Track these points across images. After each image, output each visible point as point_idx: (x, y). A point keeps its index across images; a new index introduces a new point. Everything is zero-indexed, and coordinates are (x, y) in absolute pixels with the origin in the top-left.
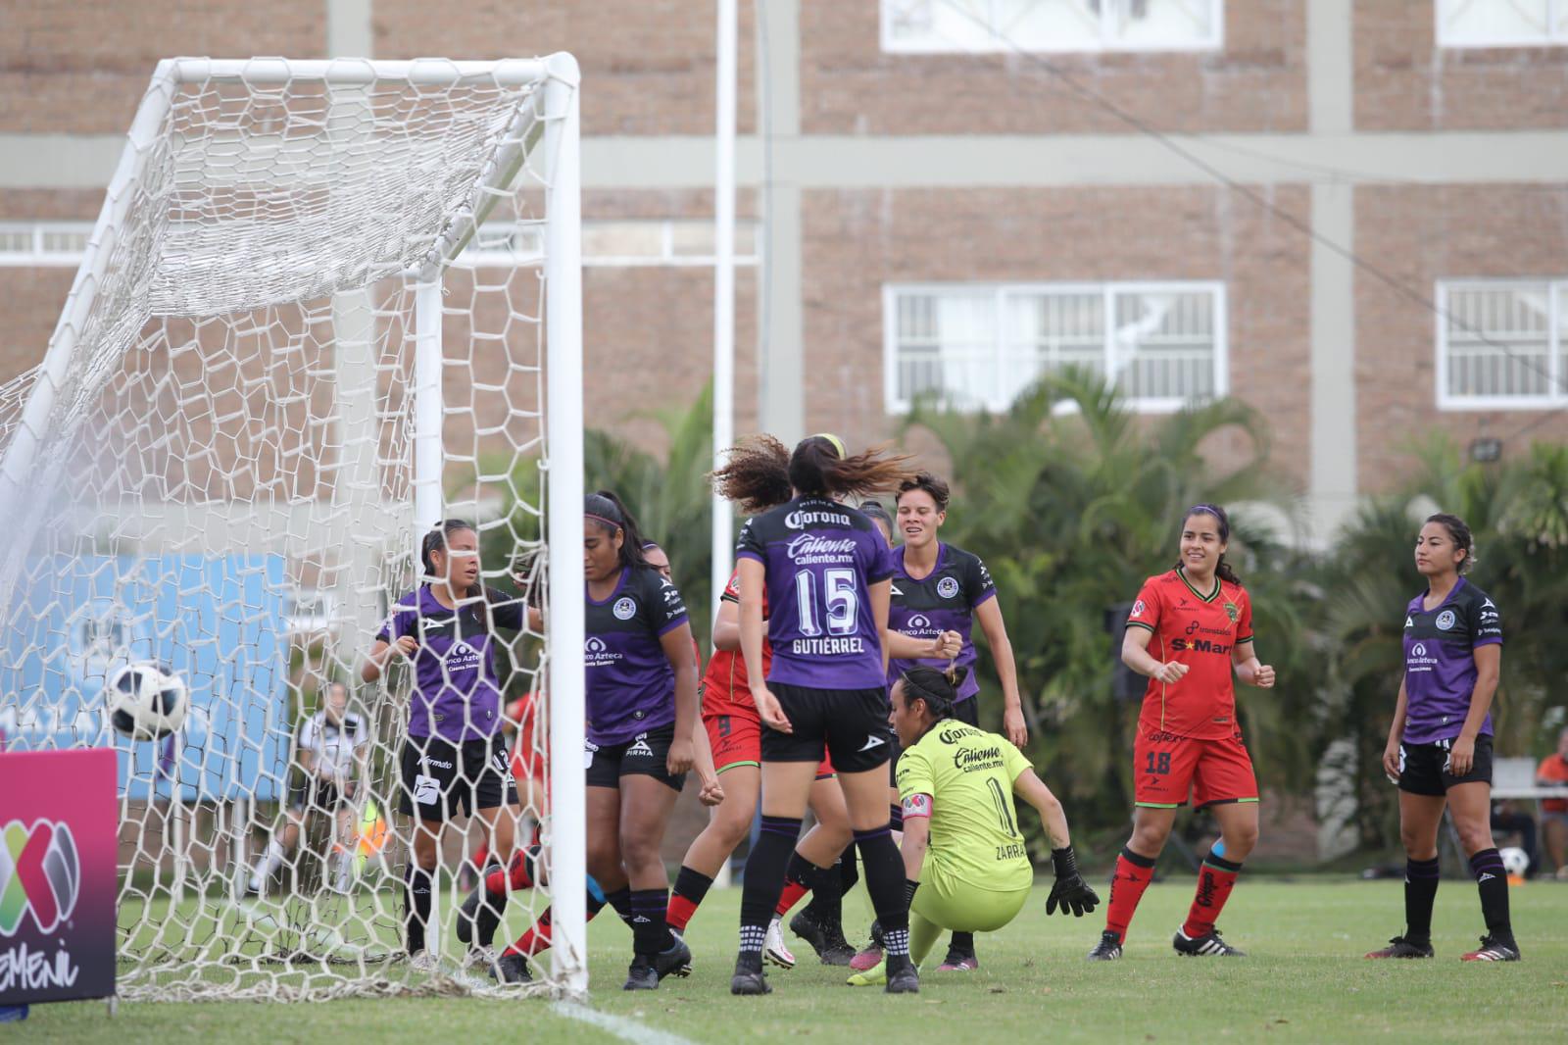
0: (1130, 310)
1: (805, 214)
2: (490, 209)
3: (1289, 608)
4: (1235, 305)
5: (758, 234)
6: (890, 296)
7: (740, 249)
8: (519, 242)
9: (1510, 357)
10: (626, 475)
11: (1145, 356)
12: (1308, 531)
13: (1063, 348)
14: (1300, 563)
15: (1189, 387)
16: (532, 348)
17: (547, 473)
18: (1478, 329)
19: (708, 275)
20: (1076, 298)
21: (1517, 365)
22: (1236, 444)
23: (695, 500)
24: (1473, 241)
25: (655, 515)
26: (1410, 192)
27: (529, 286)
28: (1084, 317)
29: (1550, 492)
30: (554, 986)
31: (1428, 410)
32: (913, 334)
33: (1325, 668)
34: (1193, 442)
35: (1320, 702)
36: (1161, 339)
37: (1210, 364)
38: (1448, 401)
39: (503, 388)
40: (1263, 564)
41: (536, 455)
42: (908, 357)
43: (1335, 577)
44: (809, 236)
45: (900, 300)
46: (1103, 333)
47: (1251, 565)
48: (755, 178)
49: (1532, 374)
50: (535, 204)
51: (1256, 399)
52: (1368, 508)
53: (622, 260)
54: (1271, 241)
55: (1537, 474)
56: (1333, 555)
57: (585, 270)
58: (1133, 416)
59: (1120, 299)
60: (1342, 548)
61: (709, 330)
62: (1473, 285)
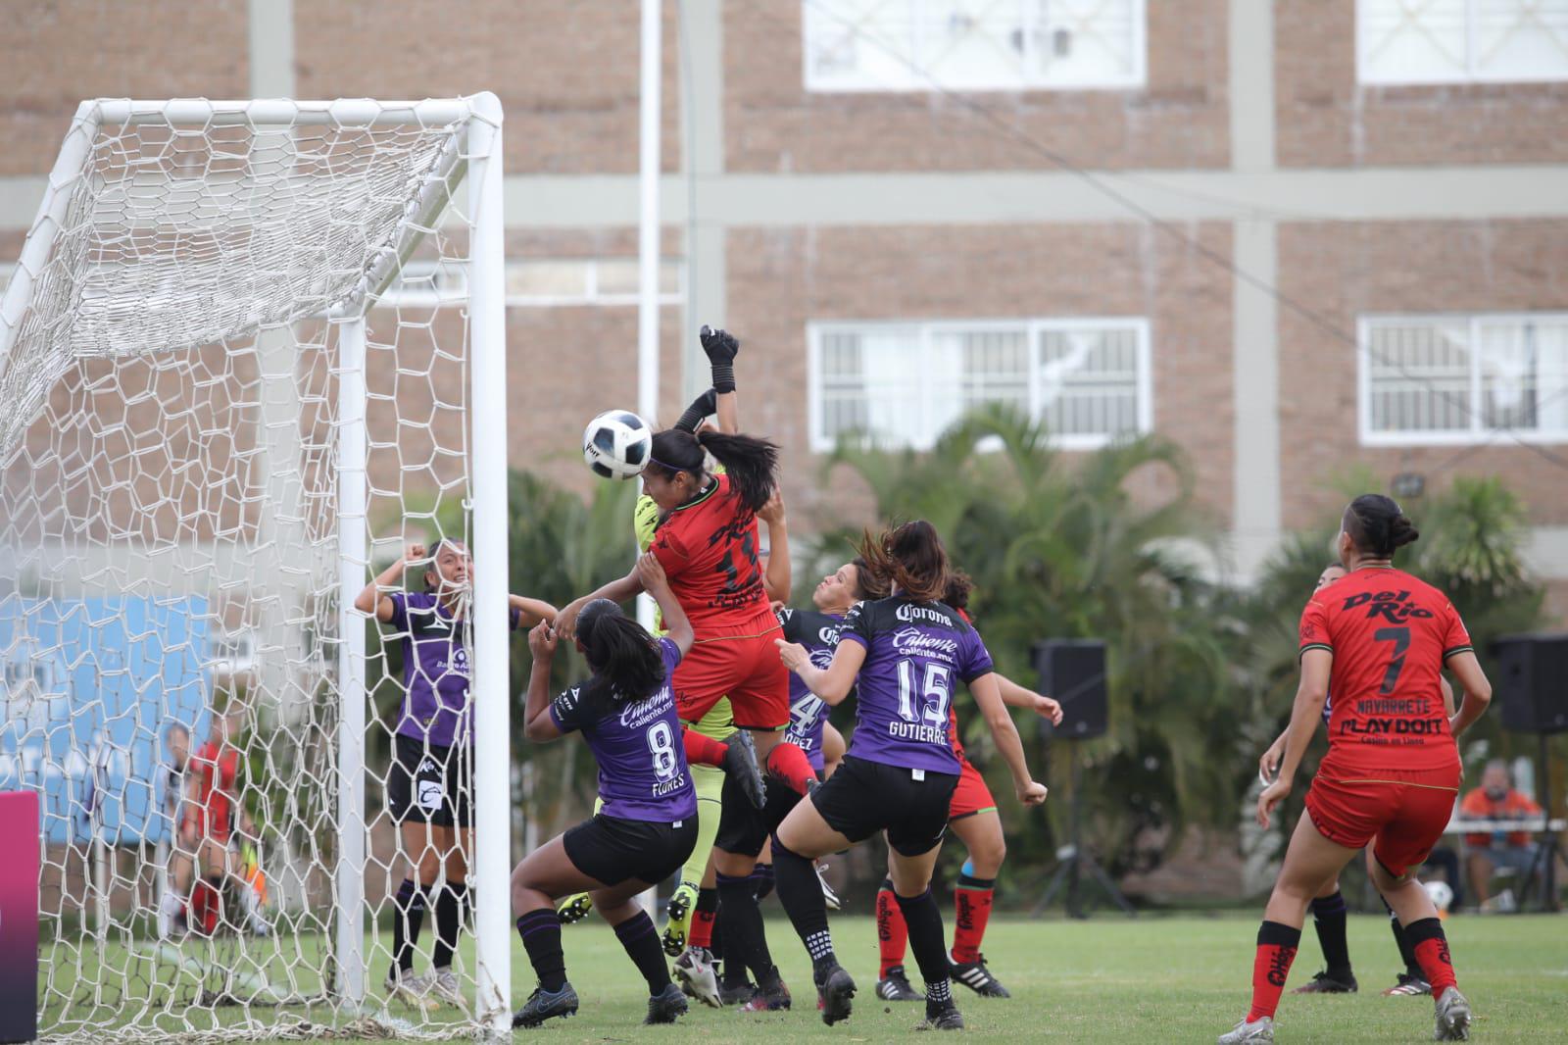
0: (1054, 347)
1: (730, 252)
2: (414, 248)
3: (1213, 644)
4: (1160, 342)
5: (683, 273)
6: (814, 334)
7: (665, 287)
8: (443, 281)
9: (1432, 393)
10: (552, 514)
11: (1069, 393)
12: (1232, 568)
13: (988, 385)
14: (1224, 599)
15: (1113, 424)
16: (457, 386)
17: (471, 513)
18: (1400, 364)
19: (632, 314)
20: (1000, 336)
21: (1439, 401)
22: (1160, 480)
23: (620, 538)
24: (1395, 278)
25: (580, 554)
26: (1333, 228)
27: (453, 325)
28: (1008, 353)
29: (1472, 527)
30: (479, 1027)
31: (1351, 446)
32: (838, 371)
33: (1249, 703)
34: (1118, 478)
35: (1244, 737)
36: (1084, 376)
37: (1135, 400)
38: (1371, 436)
39: (427, 425)
40: (1187, 600)
41: (462, 493)
42: (833, 395)
43: (1260, 613)
44: (733, 274)
45: (824, 338)
46: (1026, 369)
47: (1176, 600)
48: (679, 216)
49: (1454, 410)
50: (459, 244)
51: (1181, 436)
52: (1292, 543)
53: (546, 299)
54: (1194, 277)
55: (1460, 509)
56: (1258, 592)
57: (509, 310)
58: (1058, 453)
59: (1045, 336)
60: (1266, 583)
61: (633, 369)
62: (1395, 321)
